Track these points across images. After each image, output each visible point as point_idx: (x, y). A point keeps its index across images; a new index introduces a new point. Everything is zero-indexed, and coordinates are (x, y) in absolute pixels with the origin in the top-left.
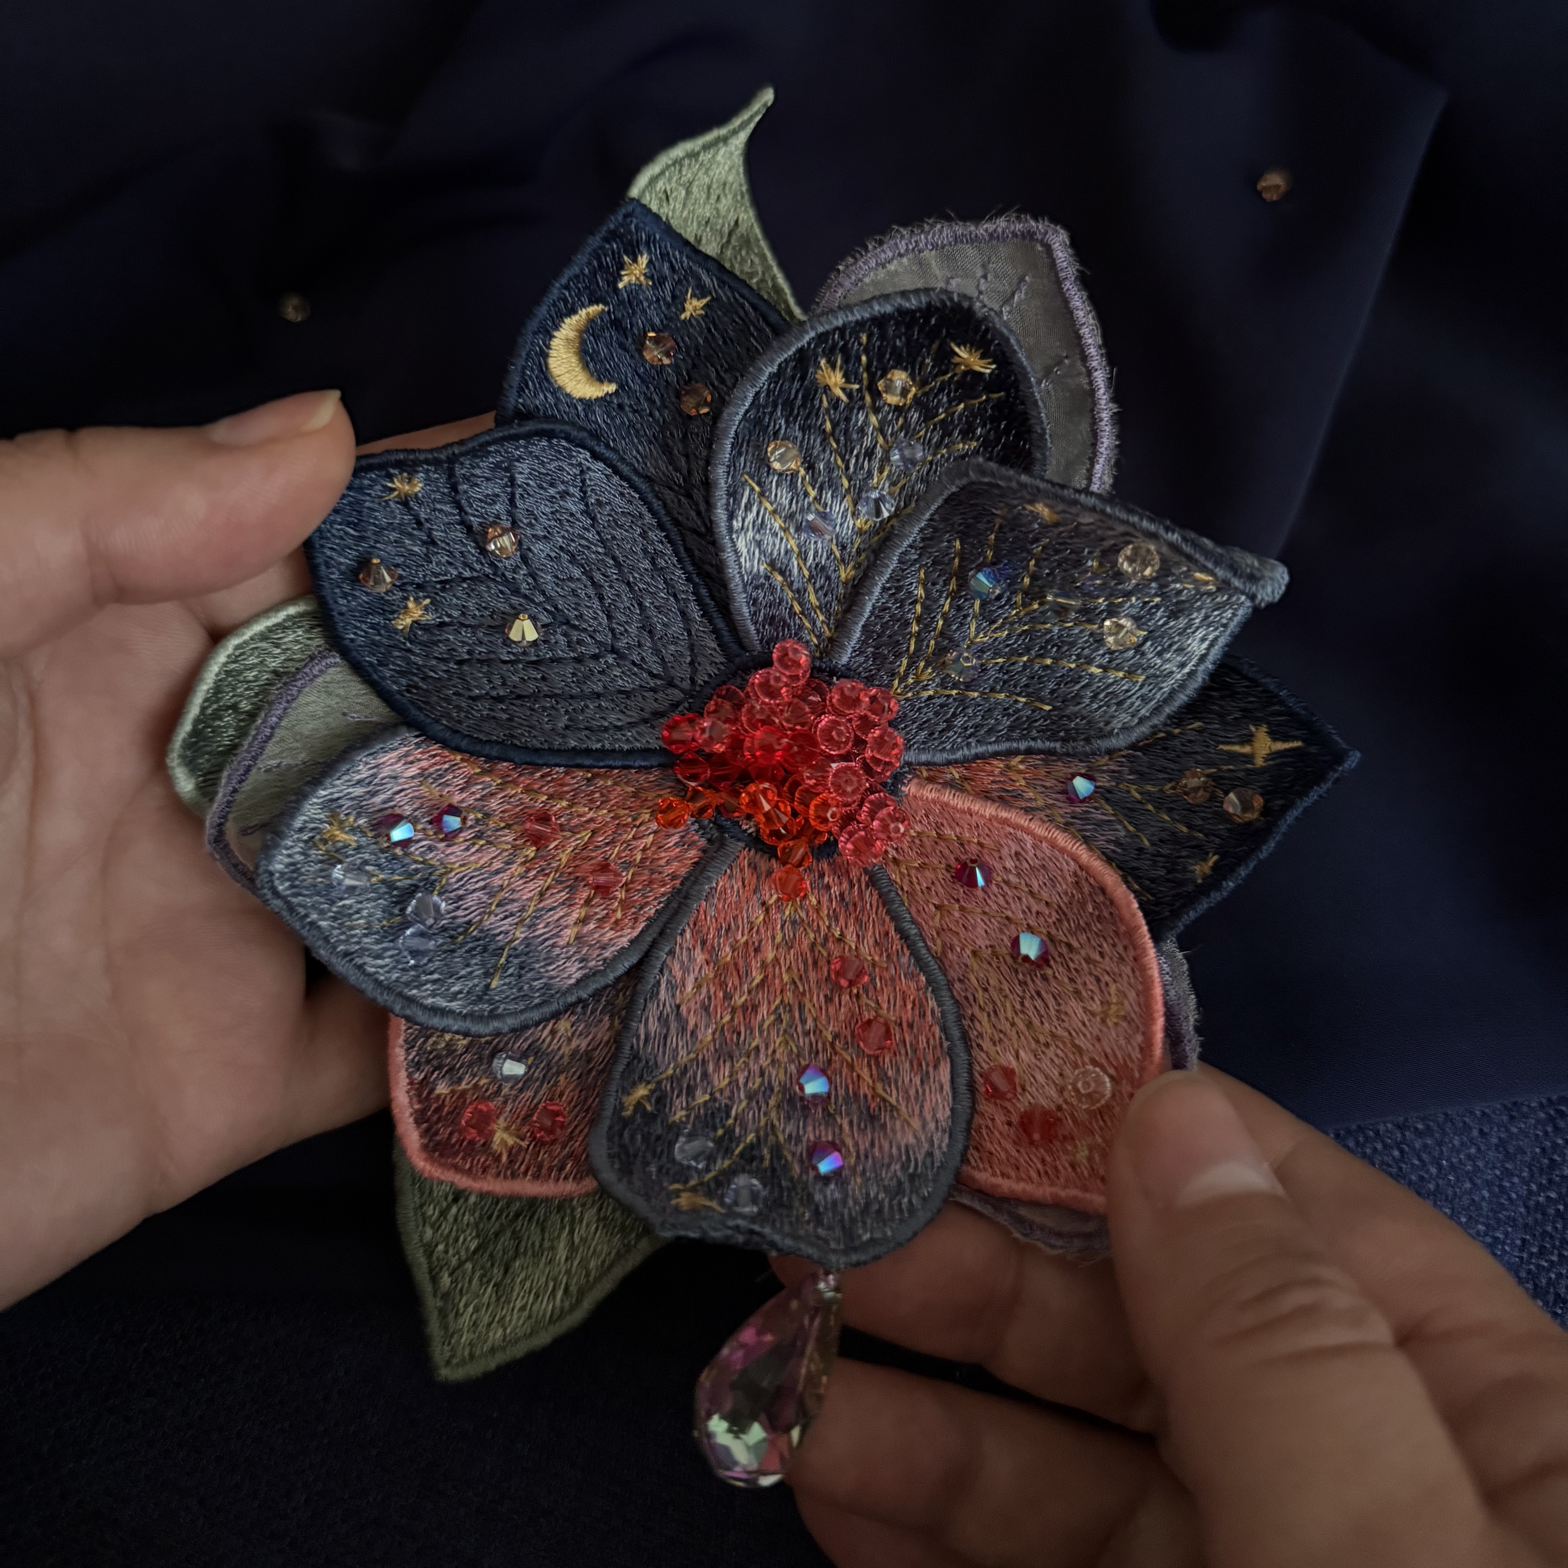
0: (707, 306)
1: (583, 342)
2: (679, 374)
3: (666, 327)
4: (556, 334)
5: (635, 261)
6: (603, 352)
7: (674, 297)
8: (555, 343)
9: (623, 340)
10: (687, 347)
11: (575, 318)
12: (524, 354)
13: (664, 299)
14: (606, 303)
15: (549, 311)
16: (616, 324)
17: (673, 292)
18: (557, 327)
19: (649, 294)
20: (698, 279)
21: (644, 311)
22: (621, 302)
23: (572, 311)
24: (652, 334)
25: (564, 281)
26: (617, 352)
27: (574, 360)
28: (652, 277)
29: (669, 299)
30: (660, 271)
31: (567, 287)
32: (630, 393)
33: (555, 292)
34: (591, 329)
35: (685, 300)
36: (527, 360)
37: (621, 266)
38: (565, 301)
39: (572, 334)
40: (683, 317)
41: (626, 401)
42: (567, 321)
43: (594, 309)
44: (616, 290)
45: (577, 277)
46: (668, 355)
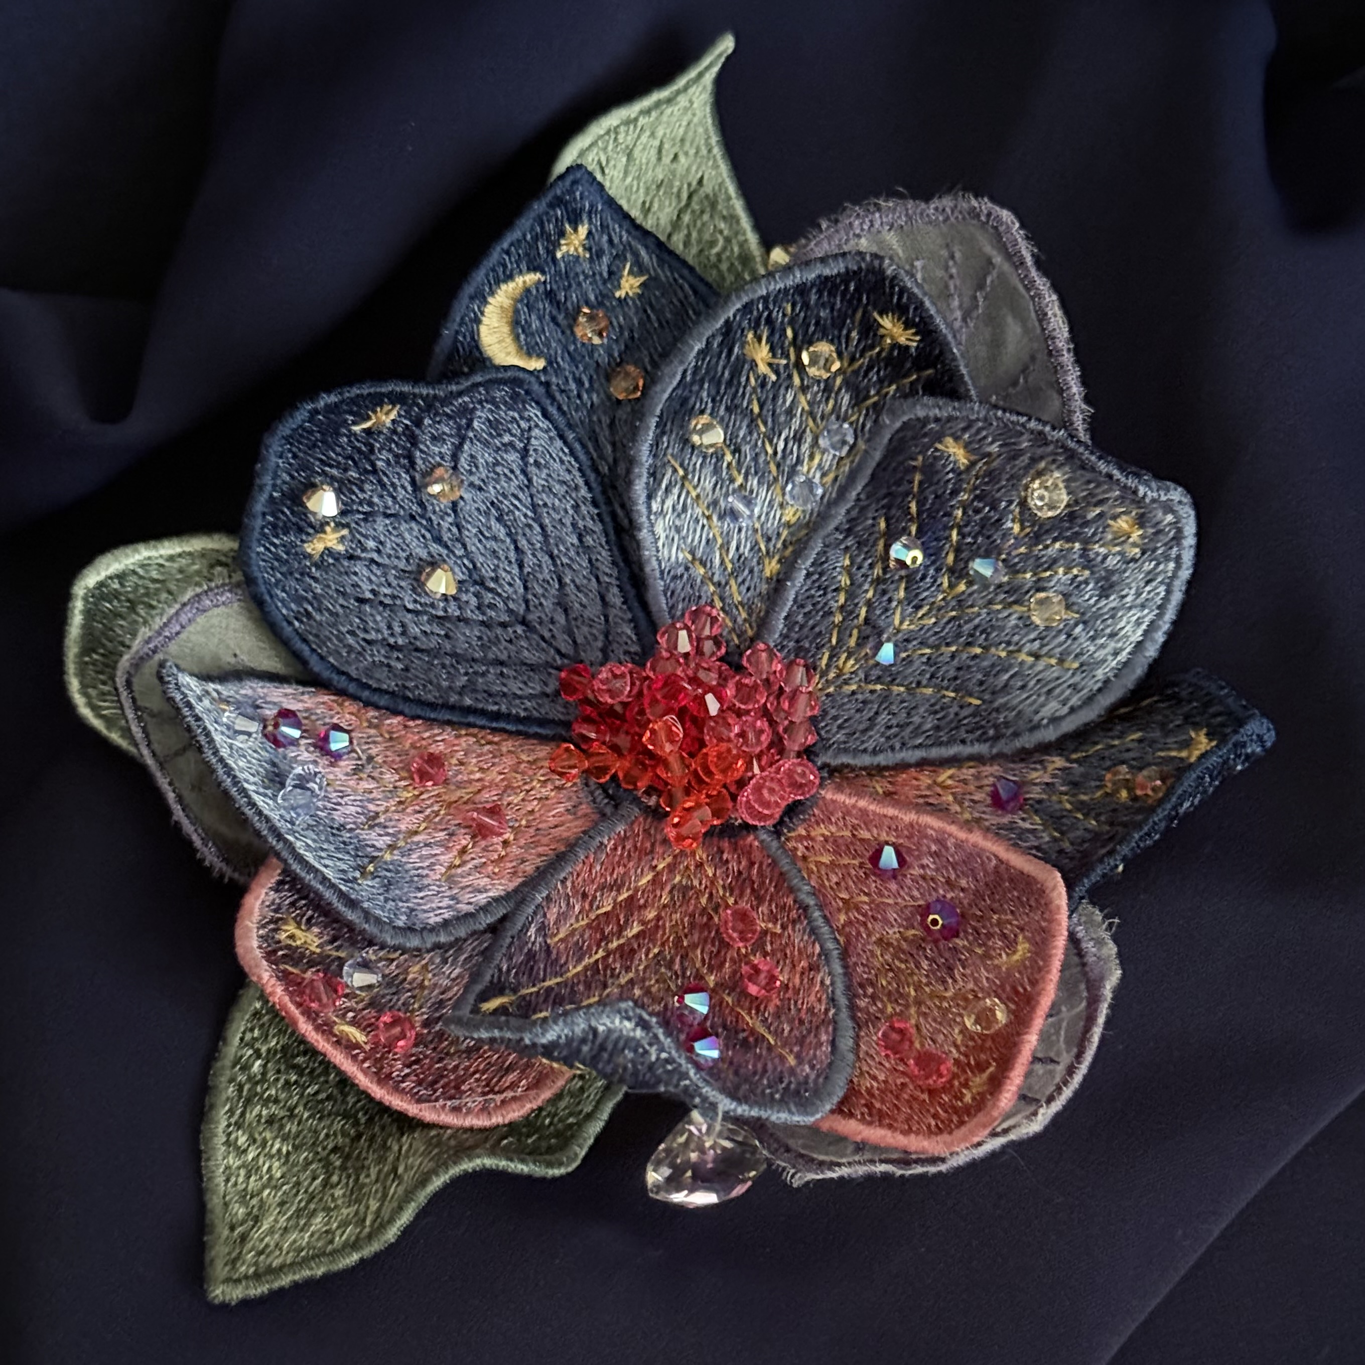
0: (643, 285)
1: (516, 311)
2: (610, 355)
3: (601, 304)
4: (490, 300)
5: (576, 230)
6: (535, 324)
7: (611, 273)
8: (488, 309)
9: (555, 312)
10: (620, 327)
11: (511, 285)
12: (458, 319)
13: (601, 274)
14: (543, 273)
15: (487, 275)
16: (550, 295)
17: (609, 266)
18: (492, 293)
19: (586, 266)
20: (636, 255)
21: (579, 284)
22: (558, 273)
23: (510, 277)
24: (586, 310)
25: (505, 245)
26: (550, 328)
27: (506, 329)
28: (590, 249)
29: (605, 275)
30: (598, 244)
31: (508, 253)
32: (558, 371)
33: (495, 255)
34: (526, 298)
35: (621, 277)
36: (460, 325)
37: (562, 234)
38: (505, 266)
39: (507, 303)
40: (617, 294)
41: (554, 380)
42: (504, 287)
43: (532, 278)
44: (554, 260)
45: (519, 241)
46: (600, 335)
